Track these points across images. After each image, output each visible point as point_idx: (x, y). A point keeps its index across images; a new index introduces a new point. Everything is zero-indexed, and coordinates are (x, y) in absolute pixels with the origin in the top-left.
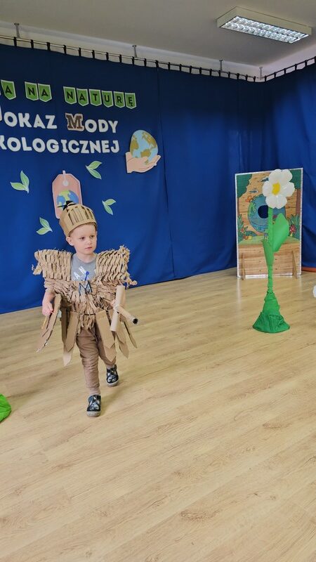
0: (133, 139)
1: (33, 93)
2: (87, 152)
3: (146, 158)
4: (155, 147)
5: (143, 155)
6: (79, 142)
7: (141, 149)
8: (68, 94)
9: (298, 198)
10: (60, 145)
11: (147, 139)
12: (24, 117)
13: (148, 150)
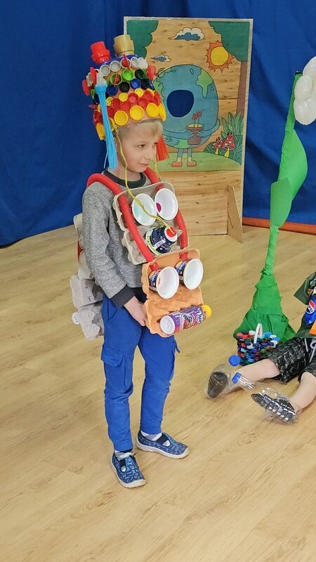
9: (242, 79)
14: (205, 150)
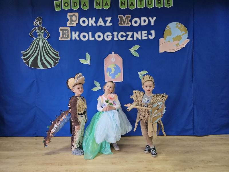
0: (167, 28)
1: (99, 5)
2: (131, 39)
3: (177, 42)
4: (186, 33)
5: (174, 39)
6: (126, 34)
7: (174, 36)
8: (122, 3)
10: (113, 36)
11: (179, 28)
12: (92, 19)
13: (180, 36)
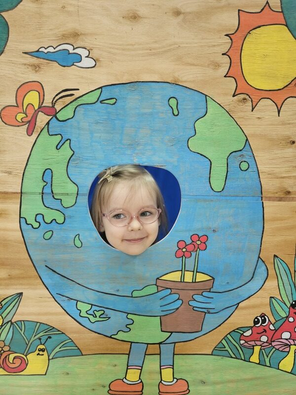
14: (218, 350)
